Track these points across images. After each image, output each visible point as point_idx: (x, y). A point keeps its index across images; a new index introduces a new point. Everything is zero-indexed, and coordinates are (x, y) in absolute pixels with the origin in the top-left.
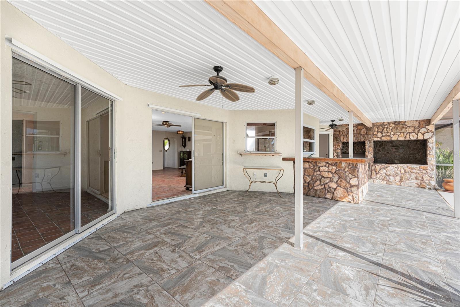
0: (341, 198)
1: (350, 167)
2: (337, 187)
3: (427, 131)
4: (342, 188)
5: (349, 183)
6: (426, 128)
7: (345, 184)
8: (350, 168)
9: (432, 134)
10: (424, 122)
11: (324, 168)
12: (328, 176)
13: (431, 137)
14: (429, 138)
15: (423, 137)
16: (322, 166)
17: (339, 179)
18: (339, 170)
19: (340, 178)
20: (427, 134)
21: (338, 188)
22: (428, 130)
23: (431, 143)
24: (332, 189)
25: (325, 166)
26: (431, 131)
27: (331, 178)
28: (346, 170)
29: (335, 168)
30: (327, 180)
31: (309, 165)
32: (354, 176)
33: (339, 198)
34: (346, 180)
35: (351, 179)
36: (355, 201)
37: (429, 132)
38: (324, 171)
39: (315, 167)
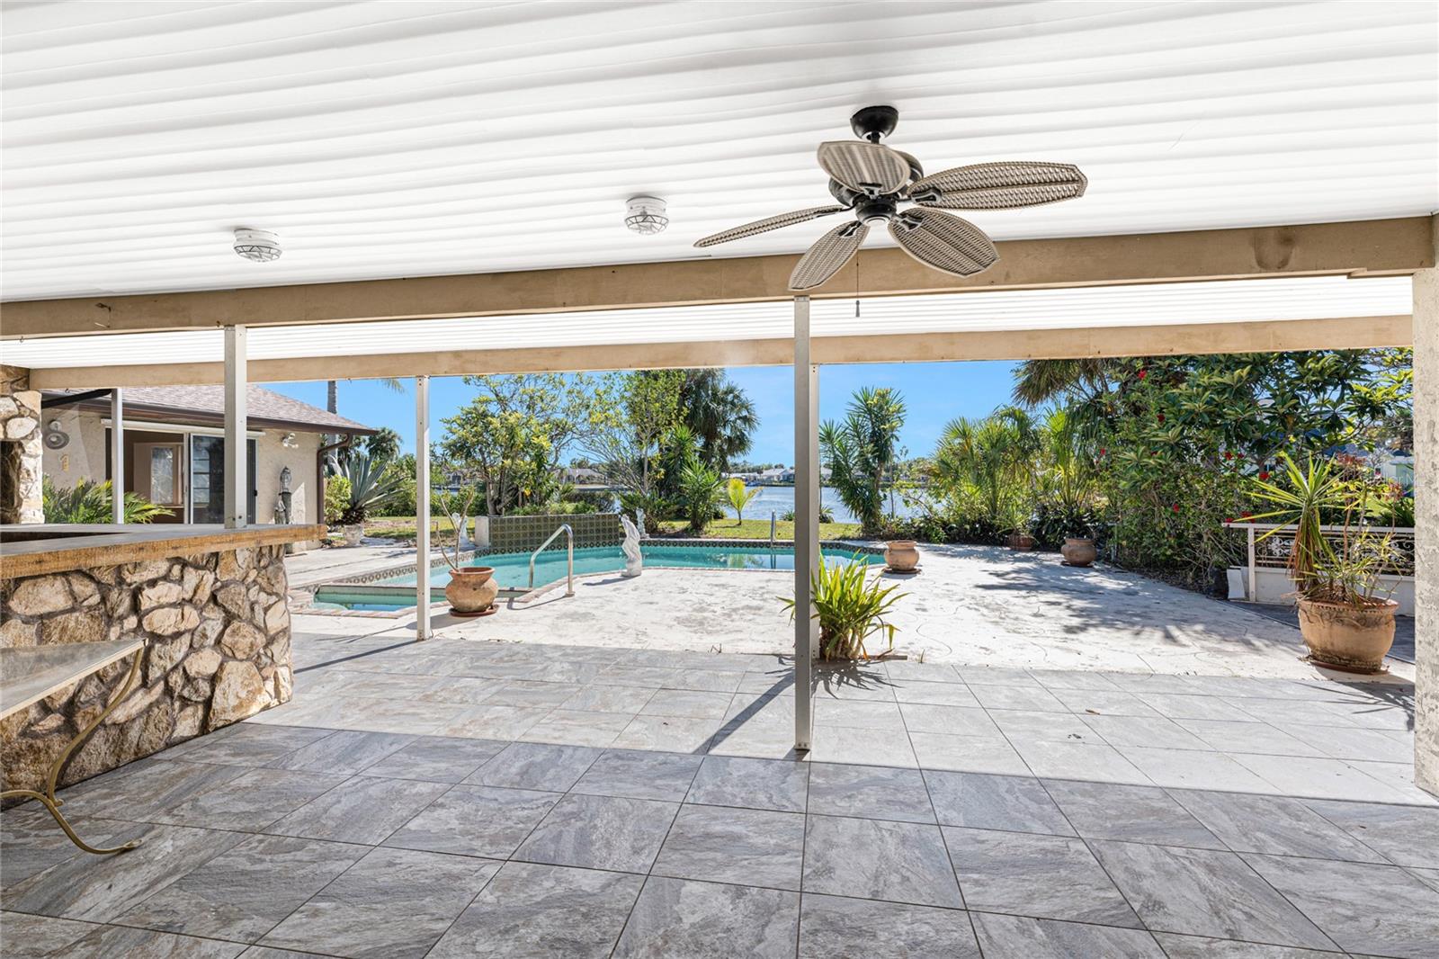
0: (240, 706)
1: (262, 564)
2: (221, 666)
3: (17, 411)
4: (242, 660)
5: (262, 629)
6: (15, 400)
7: (249, 640)
8: (265, 568)
9: (36, 423)
10: (8, 374)
11: (162, 588)
12: (182, 628)
13: (32, 433)
14: (26, 437)
15: (5, 433)
16: (153, 583)
17: (226, 627)
18: (225, 585)
19: (229, 618)
20: (18, 420)
21: (231, 665)
22: (22, 409)
23: (31, 456)
24: (200, 681)
25: (166, 578)
26: (32, 414)
27: (193, 632)
28: (253, 574)
29: (210, 577)
30: (179, 649)
31: (72, 593)
32: (274, 598)
33: (235, 709)
34: (251, 621)
35: (266, 610)
36: (284, 694)
37: (23, 416)
38: (161, 607)
39: (114, 595)
